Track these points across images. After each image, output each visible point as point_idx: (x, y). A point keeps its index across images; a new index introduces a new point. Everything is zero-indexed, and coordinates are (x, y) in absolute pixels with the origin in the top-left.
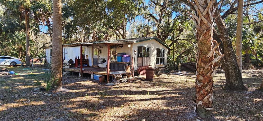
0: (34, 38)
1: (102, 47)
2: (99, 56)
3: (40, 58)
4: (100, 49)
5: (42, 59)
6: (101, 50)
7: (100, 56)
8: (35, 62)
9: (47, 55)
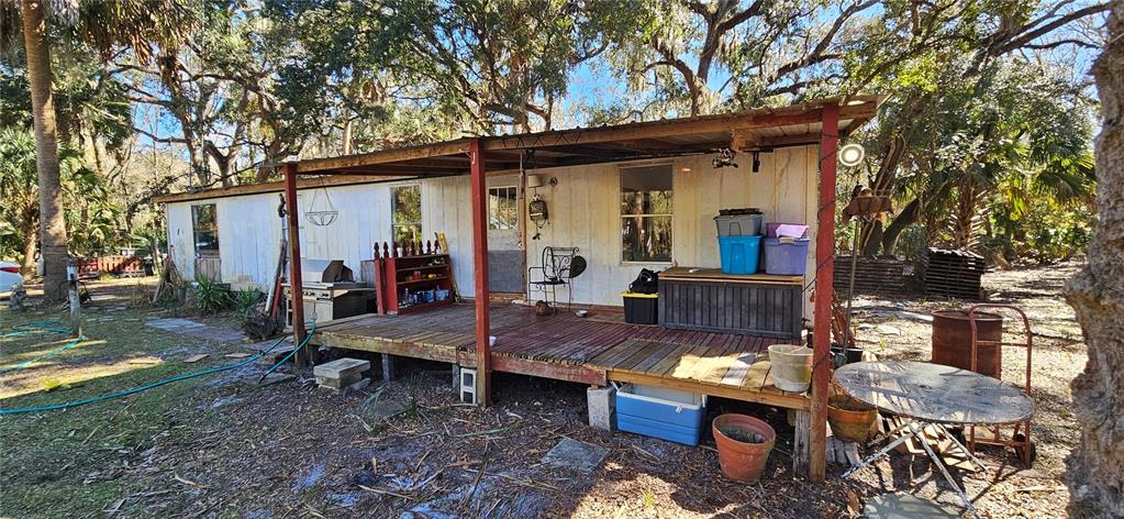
0: (109, 162)
1: (554, 182)
2: (531, 233)
3: (141, 253)
4: (540, 191)
5: (149, 257)
6: (547, 199)
7: (537, 237)
8: (117, 272)
9: (173, 240)
